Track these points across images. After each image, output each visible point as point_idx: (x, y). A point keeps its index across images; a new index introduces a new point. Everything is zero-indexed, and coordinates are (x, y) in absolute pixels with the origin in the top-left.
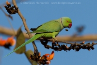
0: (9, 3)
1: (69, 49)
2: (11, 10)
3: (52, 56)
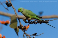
0: (7, 2)
1: (37, 23)
2: (9, 5)
3: (28, 27)
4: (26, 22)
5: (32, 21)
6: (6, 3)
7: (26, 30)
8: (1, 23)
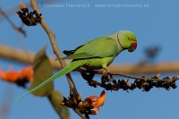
1: (132, 87)
2: (30, 18)
4: (94, 84)
5: (114, 81)
6: (19, 13)
7: (94, 113)
8: (3, 79)
